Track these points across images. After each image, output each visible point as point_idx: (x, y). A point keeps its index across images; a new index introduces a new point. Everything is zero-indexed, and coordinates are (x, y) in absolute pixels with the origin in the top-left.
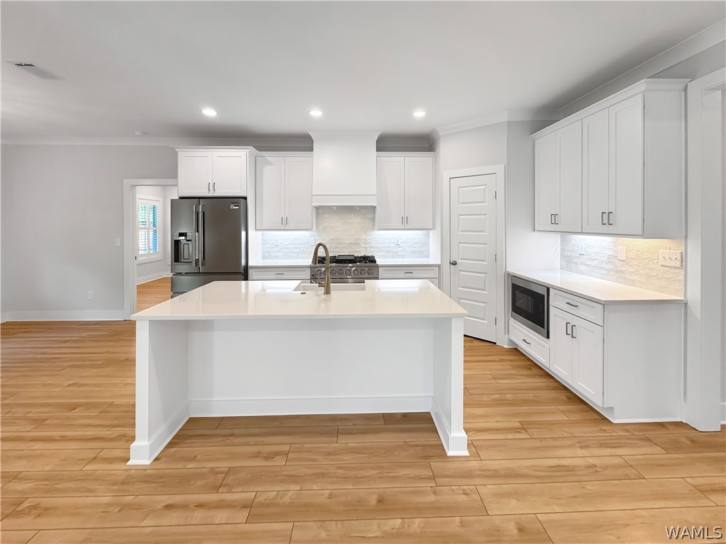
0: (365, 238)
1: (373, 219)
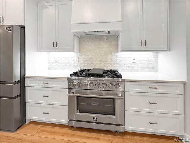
0: (110, 57)
1: (117, 45)
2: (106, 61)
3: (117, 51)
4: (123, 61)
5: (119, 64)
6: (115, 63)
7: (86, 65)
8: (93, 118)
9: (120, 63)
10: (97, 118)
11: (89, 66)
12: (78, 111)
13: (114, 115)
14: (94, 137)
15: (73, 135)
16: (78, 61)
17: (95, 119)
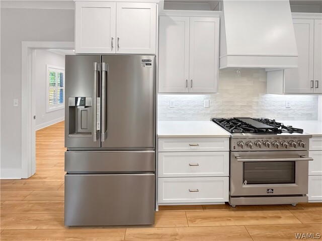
0: (256, 100)
1: (265, 83)
2: (250, 106)
3: (265, 91)
4: (274, 106)
5: (268, 110)
6: (262, 109)
7: (220, 112)
8: (268, 190)
9: (269, 108)
10: (272, 190)
11: (225, 114)
12: (246, 182)
13: (294, 183)
14: (271, 215)
15: (242, 218)
16: (208, 107)
17: (270, 191)
